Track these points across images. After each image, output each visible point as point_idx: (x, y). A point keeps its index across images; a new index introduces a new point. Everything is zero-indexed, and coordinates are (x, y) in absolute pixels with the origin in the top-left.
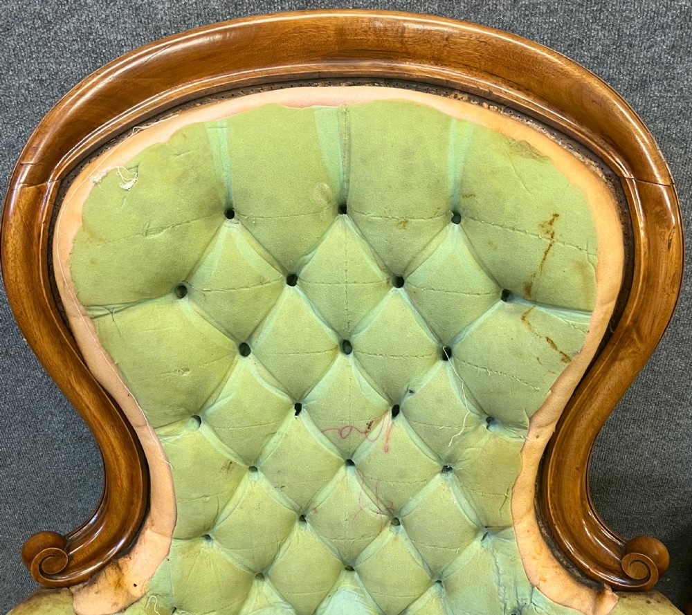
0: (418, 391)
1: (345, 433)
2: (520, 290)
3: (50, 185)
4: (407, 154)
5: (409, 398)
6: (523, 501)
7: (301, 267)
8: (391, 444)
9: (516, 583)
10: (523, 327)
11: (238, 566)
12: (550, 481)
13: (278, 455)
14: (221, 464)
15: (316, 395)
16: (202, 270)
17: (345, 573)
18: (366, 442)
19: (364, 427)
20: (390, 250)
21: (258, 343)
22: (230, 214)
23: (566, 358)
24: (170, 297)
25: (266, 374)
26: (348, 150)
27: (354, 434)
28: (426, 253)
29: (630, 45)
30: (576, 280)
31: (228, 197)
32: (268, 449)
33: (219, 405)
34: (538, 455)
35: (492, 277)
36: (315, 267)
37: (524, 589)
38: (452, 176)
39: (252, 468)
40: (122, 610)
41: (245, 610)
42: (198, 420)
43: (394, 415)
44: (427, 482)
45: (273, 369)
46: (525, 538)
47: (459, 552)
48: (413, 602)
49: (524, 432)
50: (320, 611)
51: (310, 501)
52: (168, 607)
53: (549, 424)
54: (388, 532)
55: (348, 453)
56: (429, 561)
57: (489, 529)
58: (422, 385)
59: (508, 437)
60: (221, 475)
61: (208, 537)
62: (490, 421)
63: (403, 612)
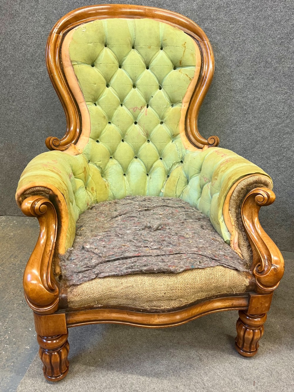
0: (154, 96)
1: (135, 109)
2: (178, 64)
3: (61, 35)
4: (150, 30)
5: (152, 99)
6: (182, 127)
7: (123, 62)
8: (147, 113)
9: (182, 148)
10: (180, 73)
11: (107, 149)
12: (188, 124)
13: (117, 116)
14: (102, 116)
15: (127, 99)
16: (100, 58)
17: (135, 159)
18: (141, 113)
19: (140, 108)
20: (146, 55)
21: (112, 82)
22: (106, 46)
23: (190, 79)
24: (90, 66)
25: (114, 91)
26: (135, 29)
27: (138, 110)
28: (155, 56)
30: (191, 58)
31: (106, 40)
32: (115, 114)
33: (102, 99)
34: (185, 113)
35: (172, 61)
36: (127, 62)
37: (184, 150)
38: (161, 35)
39: (109, 123)
40: (77, 155)
41: (108, 164)
42: (96, 105)
43: (147, 107)
44: (157, 125)
45: (116, 89)
46: (182, 137)
47: (166, 145)
48: (155, 162)
49: (181, 104)
50: (128, 168)
51: (126, 131)
52: (88, 160)
53: (187, 102)
54: (147, 143)
55: (135, 118)
56: (158, 148)
57: (174, 136)
58: (156, 94)
59: (177, 107)
60: (103, 119)
61: (98, 141)
62: (172, 106)
63: (152, 166)
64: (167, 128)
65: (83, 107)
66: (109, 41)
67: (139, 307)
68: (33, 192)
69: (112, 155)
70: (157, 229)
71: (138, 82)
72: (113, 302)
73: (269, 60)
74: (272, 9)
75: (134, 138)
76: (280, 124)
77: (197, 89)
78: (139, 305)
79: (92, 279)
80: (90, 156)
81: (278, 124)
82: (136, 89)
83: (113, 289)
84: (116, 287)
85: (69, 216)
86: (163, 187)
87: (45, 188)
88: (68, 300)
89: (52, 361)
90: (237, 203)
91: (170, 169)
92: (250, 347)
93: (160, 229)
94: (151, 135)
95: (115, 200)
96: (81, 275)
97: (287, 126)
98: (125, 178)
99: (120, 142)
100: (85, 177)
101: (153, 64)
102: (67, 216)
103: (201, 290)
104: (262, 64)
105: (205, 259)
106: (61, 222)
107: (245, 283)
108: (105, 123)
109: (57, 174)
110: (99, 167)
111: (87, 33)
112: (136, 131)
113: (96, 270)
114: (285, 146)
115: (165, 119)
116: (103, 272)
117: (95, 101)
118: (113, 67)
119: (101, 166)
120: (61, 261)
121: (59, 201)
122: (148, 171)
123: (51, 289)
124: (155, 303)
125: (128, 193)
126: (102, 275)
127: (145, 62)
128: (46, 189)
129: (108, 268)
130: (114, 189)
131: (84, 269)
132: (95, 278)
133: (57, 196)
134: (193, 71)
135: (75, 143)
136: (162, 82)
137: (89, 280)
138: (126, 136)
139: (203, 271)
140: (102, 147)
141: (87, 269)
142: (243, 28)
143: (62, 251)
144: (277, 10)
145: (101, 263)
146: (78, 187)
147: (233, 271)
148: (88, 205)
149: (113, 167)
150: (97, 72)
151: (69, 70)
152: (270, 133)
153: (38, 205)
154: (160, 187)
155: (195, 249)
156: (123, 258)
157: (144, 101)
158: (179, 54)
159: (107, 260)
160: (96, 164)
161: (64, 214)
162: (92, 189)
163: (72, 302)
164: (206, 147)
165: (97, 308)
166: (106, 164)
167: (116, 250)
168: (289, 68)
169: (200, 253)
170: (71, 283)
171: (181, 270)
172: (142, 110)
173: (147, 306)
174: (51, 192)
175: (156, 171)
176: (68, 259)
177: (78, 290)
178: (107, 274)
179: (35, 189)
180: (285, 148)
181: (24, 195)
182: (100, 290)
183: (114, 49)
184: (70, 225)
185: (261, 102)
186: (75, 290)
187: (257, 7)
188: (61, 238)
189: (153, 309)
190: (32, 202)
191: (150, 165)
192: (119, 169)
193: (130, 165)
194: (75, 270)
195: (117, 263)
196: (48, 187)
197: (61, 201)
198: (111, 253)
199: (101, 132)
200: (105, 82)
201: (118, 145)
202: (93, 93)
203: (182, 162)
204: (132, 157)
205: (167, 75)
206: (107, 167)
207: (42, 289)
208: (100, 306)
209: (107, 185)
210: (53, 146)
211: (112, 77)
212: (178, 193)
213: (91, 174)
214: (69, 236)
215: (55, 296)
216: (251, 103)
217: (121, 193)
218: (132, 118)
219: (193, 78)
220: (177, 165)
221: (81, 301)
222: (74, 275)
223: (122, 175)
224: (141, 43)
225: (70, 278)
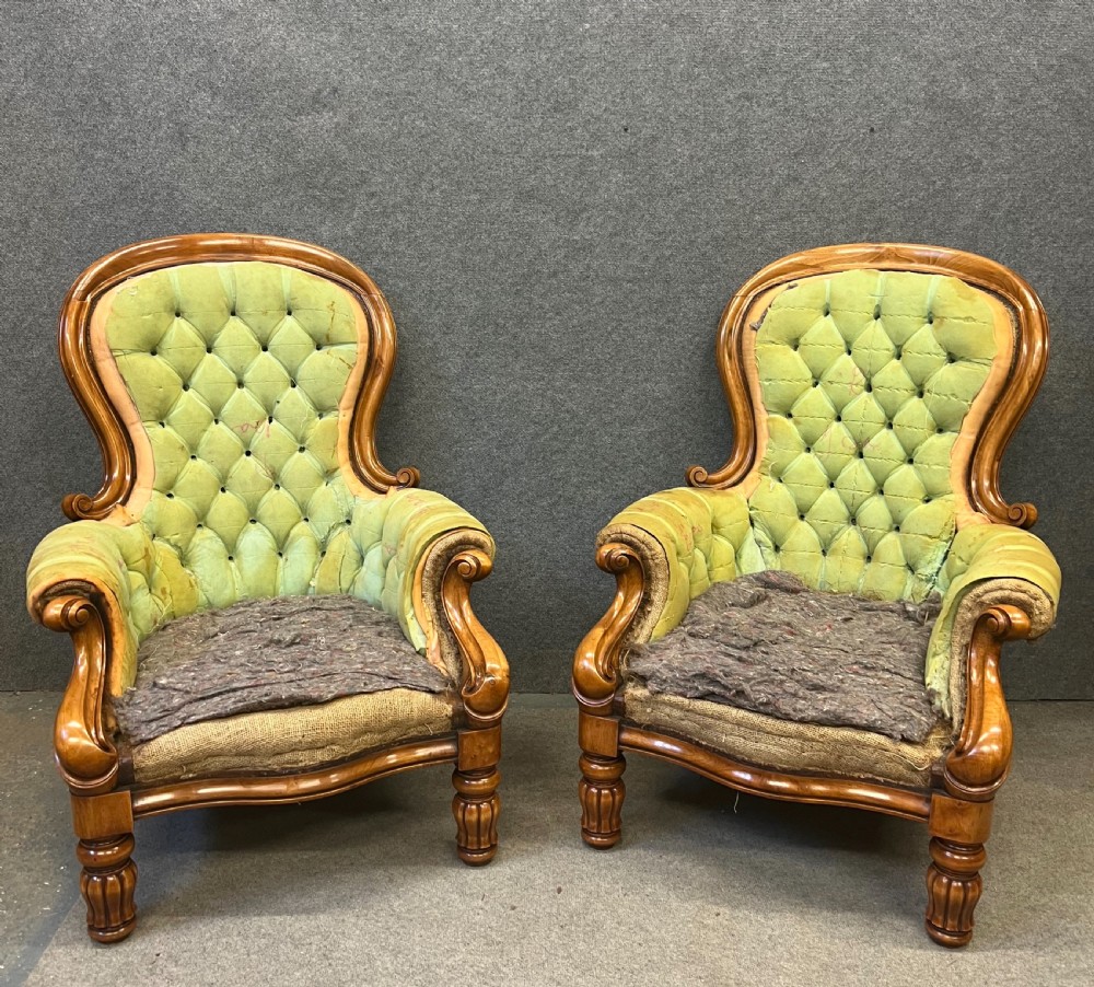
0: (281, 401)
1: (245, 428)
2: (324, 339)
3: (89, 299)
4: (263, 282)
5: (278, 407)
6: (342, 455)
7: (214, 341)
8: (270, 433)
9: (346, 496)
10: (329, 356)
11: (191, 511)
12: (356, 448)
13: (210, 442)
14: (178, 445)
15: (227, 410)
16: (167, 338)
17: (250, 525)
18: (257, 434)
19: (255, 425)
20: (260, 328)
21: (195, 380)
22: (178, 315)
23: (350, 367)
24: (149, 354)
26: (234, 282)
27: (250, 429)
28: (277, 328)
30: (347, 329)
31: (177, 305)
32: (203, 440)
33: (175, 413)
34: (347, 427)
35: (311, 336)
36: (221, 341)
37: (350, 499)
38: (286, 290)
39: (193, 457)
40: (128, 525)
41: (194, 539)
42: (163, 425)
43: (270, 421)
44: (292, 453)
45: (204, 394)
46: (346, 474)
47: (314, 491)
48: (292, 528)
49: (336, 413)
50: (238, 542)
51: (228, 471)
52: (151, 534)
53: (348, 408)
54: (273, 491)
55: (247, 444)
56: (299, 499)
57: (329, 474)
58: (285, 397)
59: (329, 418)
60: (179, 452)
61: (170, 496)
62: (321, 416)
63: (288, 535)
64: (314, 460)
65: (138, 432)
66: (183, 307)
67: (260, 769)
68: (62, 590)
69: (201, 520)
70: (292, 643)
71: (247, 377)
72: (215, 764)
73: (501, 321)
74: (489, 235)
75: (245, 483)
76: (542, 435)
77: (368, 382)
78: (259, 763)
79: (176, 728)
80: (154, 527)
81: (537, 435)
82: (244, 389)
83: (214, 739)
84: (219, 734)
85: (125, 631)
86: (313, 576)
87: (83, 581)
88: (135, 767)
89: (108, 891)
90: (434, 582)
91: (326, 538)
92: (479, 843)
93: (298, 643)
94: (282, 474)
95: (213, 611)
96: (154, 725)
97: (555, 438)
98: (232, 564)
99: (216, 493)
100: (148, 568)
101: (273, 343)
102: (122, 631)
103: (367, 729)
104: (490, 329)
105: (376, 678)
106: (112, 641)
107: (445, 712)
108: (183, 459)
109: (99, 558)
110: (175, 546)
111: (141, 297)
112: (248, 469)
113: (181, 714)
114: (558, 476)
115: (307, 443)
116: (194, 715)
117: (161, 418)
118: (194, 353)
119: (179, 545)
120: (117, 707)
121: (108, 605)
122: (281, 546)
123: (103, 746)
124: (287, 757)
125: (239, 595)
126: (193, 718)
127: (259, 339)
128: (84, 584)
129: (202, 709)
130: (208, 588)
131: (159, 715)
132: (180, 726)
133: (103, 594)
134: (356, 352)
135: (124, 503)
136: (296, 374)
137: (169, 731)
138: (229, 481)
139: (370, 697)
140: (180, 506)
141: (166, 713)
142: (445, 267)
143: (116, 691)
144: (499, 237)
145: (191, 703)
146: (135, 587)
147: (424, 694)
148: (155, 622)
149: (206, 544)
150: (164, 364)
151: (106, 367)
152: (526, 453)
153: (73, 610)
154: (307, 577)
155: (359, 666)
156: (228, 692)
157: (261, 410)
158: (323, 324)
159: (199, 696)
160: (168, 541)
161: (116, 627)
162: (164, 591)
163: (142, 770)
164: (392, 490)
165: (186, 780)
166: (190, 540)
167: (215, 681)
168: (538, 333)
169: (368, 670)
170: (138, 738)
171: (330, 696)
172: (259, 430)
173: (273, 763)
174: (93, 589)
175: (297, 544)
176: (128, 704)
177: (153, 747)
178: (201, 716)
179: (64, 585)
180: (559, 480)
181: (46, 597)
182: (191, 743)
183: (196, 321)
184: (127, 648)
185: (499, 397)
186: (145, 748)
187: (464, 232)
188: (113, 669)
189: (286, 769)
190: (62, 606)
191: (283, 534)
192: (219, 546)
193: (240, 538)
194: (144, 719)
195: (217, 699)
196: (88, 579)
197: (112, 604)
198: (207, 686)
199: (178, 474)
200: (180, 381)
201: (213, 499)
202: (157, 404)
203: (348, 522)
204: (244, 521)
205: (304, 360)
206: (191, 545)
207: (89, 748)
208: (191, 775)
209: (193, 583)
210: (78, 513)
211: (193, 371)
212: (345, 585)
213: (158, 560)
214: (126, 666)
215: (112, 757)
216: (481, 398)
217: (226, 595)
218: (240, 443)
219: (355, 364)
220: (340, 529)
221: (159, 766)
222: (143, 727)
223: (224, 560)
224: (248, 307)
225: (135, 733)
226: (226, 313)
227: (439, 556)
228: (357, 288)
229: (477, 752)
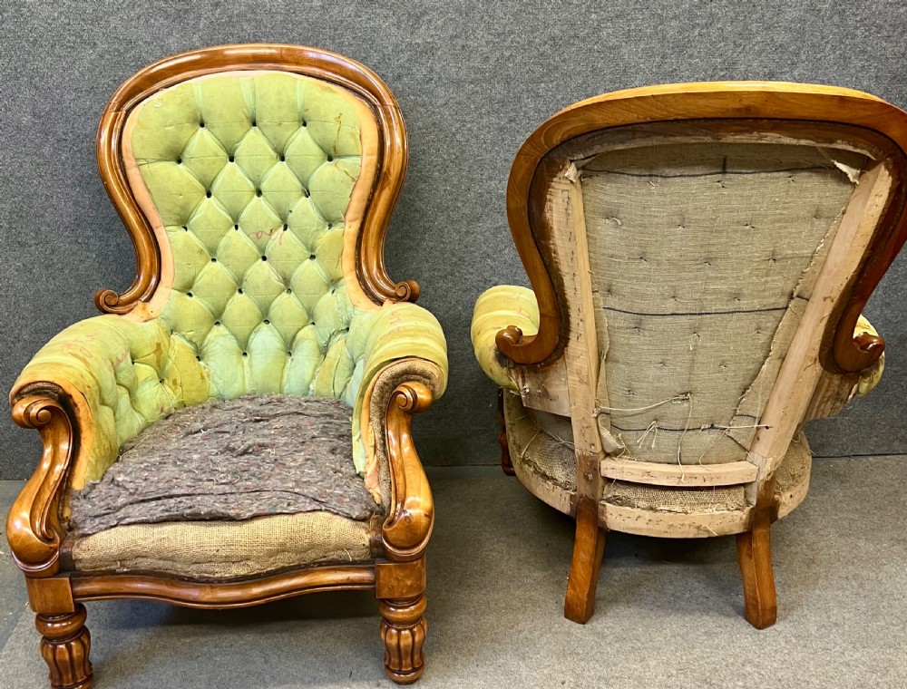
0: (293, 211)
1: (260, 235)
2: (334, 152)
3: (124, 110)
4: (279, 93)
5: (290, 215)
6: (348, 265)
7: (235, 151)
8: (283, 240)
9: (346, 305)
10: (335, 169)
11: (208, 311)
12: (363, 259)
13: (226, 248)
14: (196, 249)
15: (244, 216)
16: (189, 148)
17: (263, 324)
18: (271, 240)
19: (269, 232)
20: (275, 138)
21: (215, 189)
22: (202, 125)
23: (354, 180)
24: (174, 163)
25: (218, 203)
26: (254, 94)
27: (264, 235)
28: (291, 139)
29: (389, 59)
30: (351, 142)
31: (201, 116)
32: (221, 244)
33: (195, 218)
34: (354, 239)
35: (321, 148)
37: (350, 309)
38: (300, 101)
39: (214, 260)
40: (146, 321)
41: (209, 336)
42: (186, 228)
43: (285, 229)
44: (302, 261)
45: (222, 201)
46: (350, 284)
47: (320, 297)
48: (300, 330)
49: (342, 224)
50: (250, 341)
51: (243, 275)
52: (169, 329)
53: (354, 220)
54: (285, 294)
55: (262, 250)
56: (306, 305)
57: (333, 283)
58: (296, 207)
59: (337, 229)
60: (197, 255)
61: (190, 295)
62: (330, 226)
63: (294, 337)
64: (320, 268)
65: (162, 235)
66: (206, 119)
67: (182, 574)
68: (34, 390)
69: (217, 318)
70: (245, 452)
71: (264, 187)
72: (144, 564)
75: (258, 287)
77: (376, 194)
78: (180, 568)
79: (112, 527)
80: (172, 323)
82: (262, 198)
83: (140, 542)
84: (145, 539)
85: (94, 429)
86: (313, 377)
87: (52, 383)
88: (73, 557)
89: (57, 658)
90: (381, 408)
91: (328, 343)
92: (400, 664)
93: (251, 453)
94: (292, 281)
95: (219, 402)
96: (97, 521)
98: (246, 360)
99: (232, 294)
100: (158, 362)
101: (287, 154)
102: (90, 428)
103: (283, 549)
105: (302, 499)
106: (80, 438)
107: (363, 542)
108: (201, 262)
110: (190, 341)
111: (165, 108)
112: (262, 273)
113: (120, 514)
115: (317, 251)
116: (128, 517)
117: (184, 223)
118: (214, 162)
119: (194, 340)
120: (74, 499)
121: (76, 405)
122: (289, 347)
123: (45, 538)
124: (204, 567)
125: (249, 389)
126: (128, 520)
127: (275, 150)
128: (53, 386)
129: (137, 512)
130: (219, 381)
131: (103, 512)
132: (115, 526)
133: (71, 396)
134: (362, 164)
135: (148, 300)
136: (307, 184)
137: (106, 529)
138: (244, 283)
139: (290, 518)
140: (196, 306)
141: (108, 511)
143: (78, 484)
145: (131, 504)
146: (141, 378)
147: (346, 520)
148: (162, 411)
149: (220, 339)
150: (185, 172)
151: (133, 173)
153: (34, 411)
154: (307, 378)
155: (291, 485)
156: (166, 497)
157: (277, 219)
158: (331, 135)
159: (140, 498)
160: (184, 336)
161: (84, 424)
162: (175, 382)
163: (80, 561)
164: (387, 303)
165: (121, 574)
166: (205, 336)
167: (160, 485)
169: (297, 490)
170: (81, 532)
171: (249, 514)
172: (273, 237)
173: (194, 570)
174: (61, 391)
175: (300, 346)
176: (85, 497)
177: (90, 541)
178: (133, 520)
179: (35, 386)
181: (20, 394)
182: (120, 543)
183: (217, 131)
184: (96, 444)
186: (84, 543)
188: (78, 464)
189: (205, 577)
190: (26, 405)
191: (290, 336)
192: (232, 343)
193: (252, 337)
194: (90, 514)
195: (154, 503)
196: (56, 382)
197: (79, 405)
198: (152, 489)
199: (194, 278)
200: (202, 188)
201: (228, 300)
202: (177, 210)
203: (348, 329)
204: (256, 321)
205: (315, 170)
206: (206, 341)
207: (29, 536)
208: (125, 570)
209: (205, 375)
210: (105, 307)
211: (214, 178)
212: (338, 391)
213: (171, 353)
214: (93, 461)
215: (51, 548)
217: (236, 388)
218: (255, 250)
219: (359, 177)
220: (339, 336)
221: (93, 559)
222: (88, 521)
223: (234, 358)
224: (264, 121)
225: (81, 525)
226: (247, 124)
227: (385, 383)
228: (373, 98)
229: (394, 583)
